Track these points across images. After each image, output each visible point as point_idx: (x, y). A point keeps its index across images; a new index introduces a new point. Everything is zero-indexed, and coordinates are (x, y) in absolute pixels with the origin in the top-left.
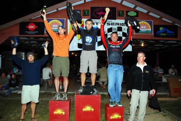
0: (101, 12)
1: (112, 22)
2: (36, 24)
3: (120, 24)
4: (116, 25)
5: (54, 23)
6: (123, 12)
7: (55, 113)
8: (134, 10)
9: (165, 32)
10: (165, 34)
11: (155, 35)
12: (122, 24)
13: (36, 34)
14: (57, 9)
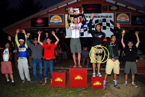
0: (90, 8)
1: (98, 15)
2: (42, 19)
3: (105, 16)
4: (101, 17)
5: (55, 18)
6: (107, 7)
7: (56, 80)
8: (115, 5)
9: (141, 21)
10: (141, 23)
11: (133, 24)
12: (106, 16)
13: (43, 26)
14: (57, 8)
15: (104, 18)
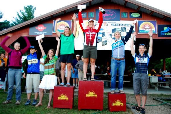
0: (106, 14)
1: (116, 23)
4: (120, 26)
7: (59, 98)
9: (170, 32)
10: (169, 34)
11: (159, 35)
12: (126, 24)
15: (123, 27)
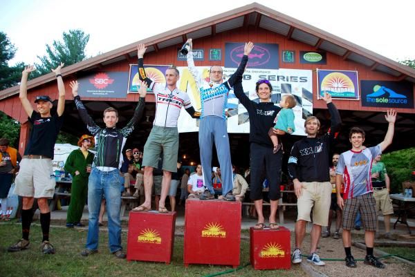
1: (269, 74)
3: (287, 77)
4: (278, 80)
6: (293, 53)
7: (140, 238)
8: (316, 49)
9: (386, 95)
11: (364, 102)
12: (291, 77)
13: (110, 95)
15: (286, 82)
